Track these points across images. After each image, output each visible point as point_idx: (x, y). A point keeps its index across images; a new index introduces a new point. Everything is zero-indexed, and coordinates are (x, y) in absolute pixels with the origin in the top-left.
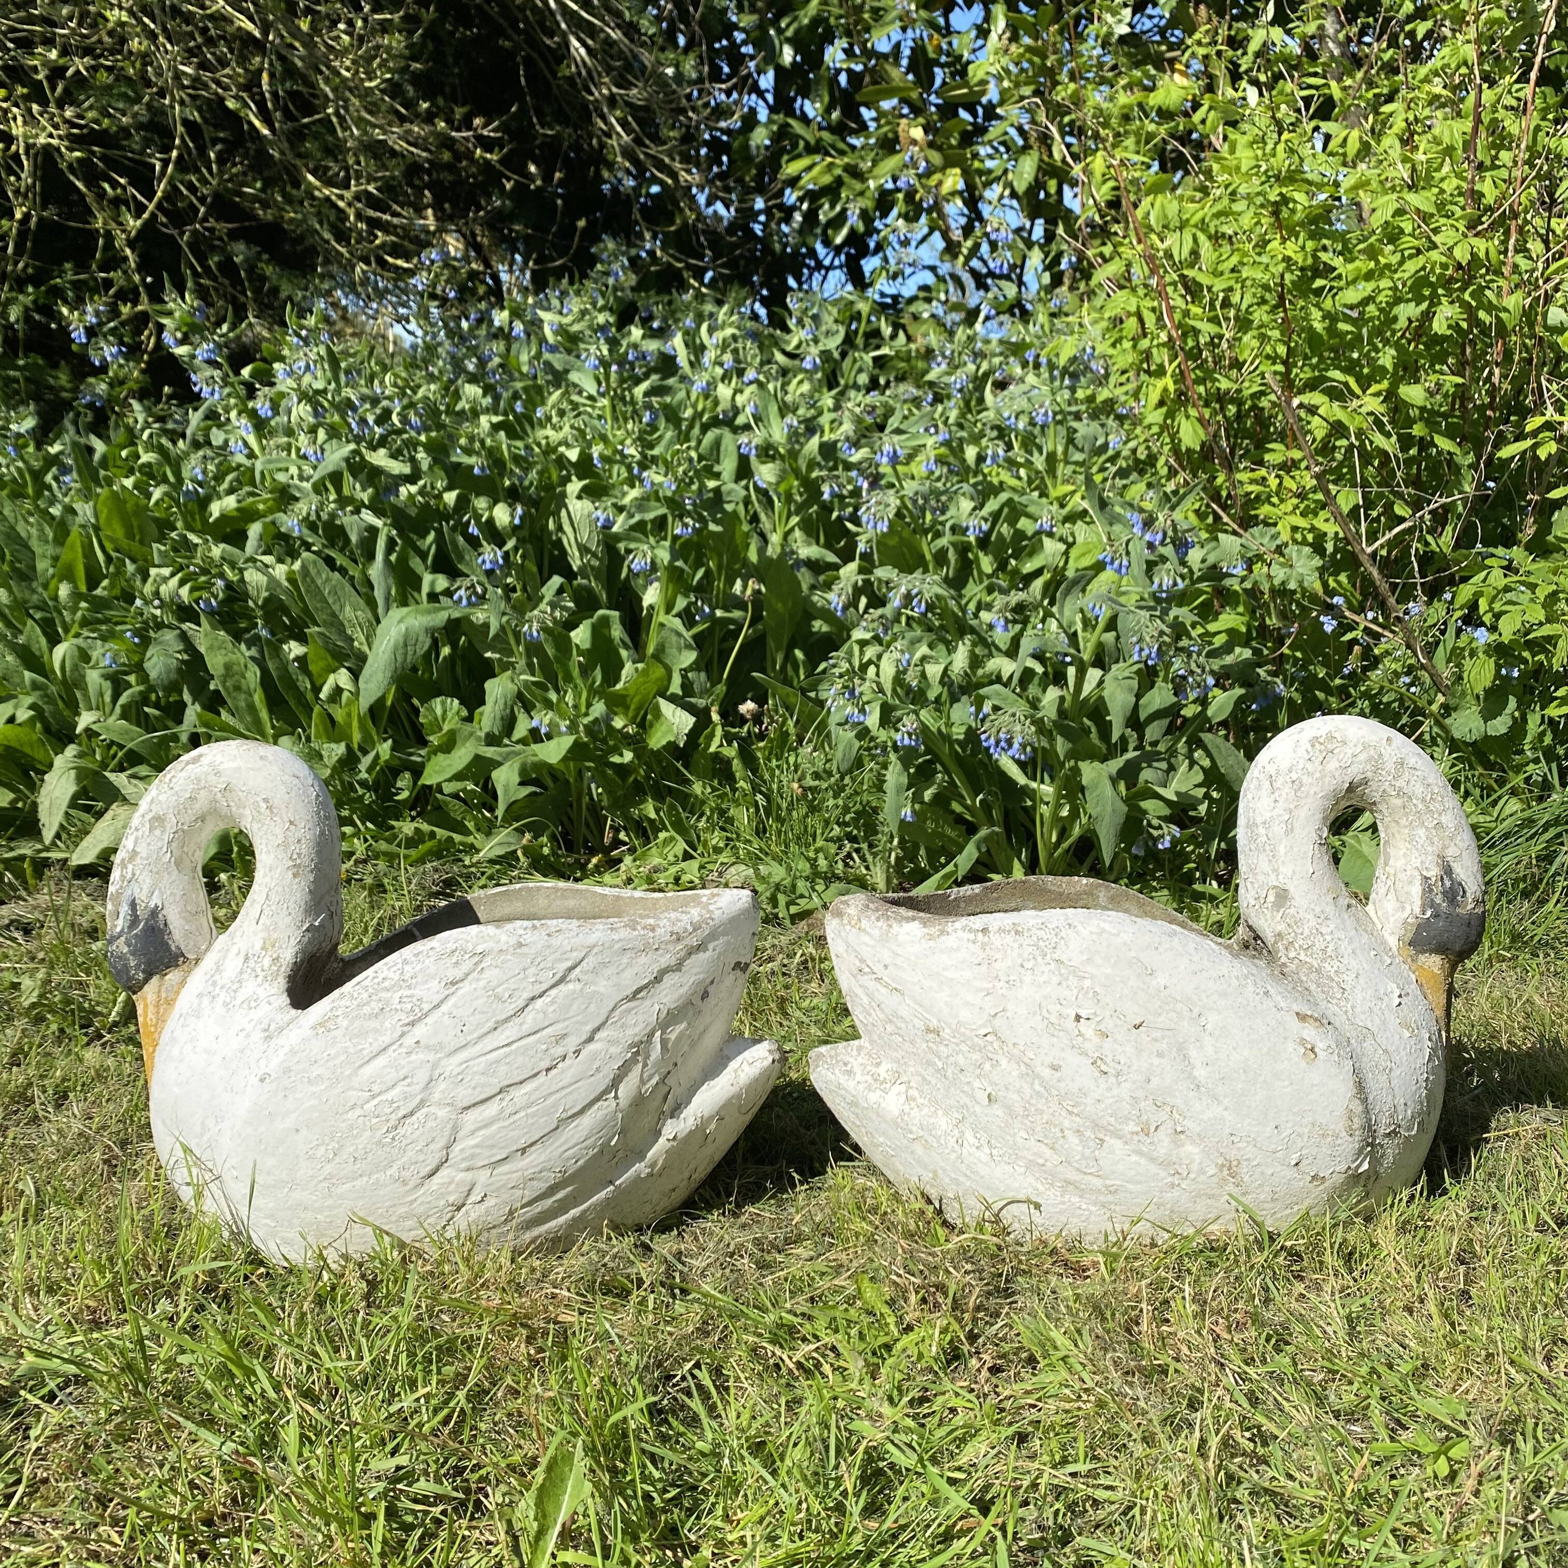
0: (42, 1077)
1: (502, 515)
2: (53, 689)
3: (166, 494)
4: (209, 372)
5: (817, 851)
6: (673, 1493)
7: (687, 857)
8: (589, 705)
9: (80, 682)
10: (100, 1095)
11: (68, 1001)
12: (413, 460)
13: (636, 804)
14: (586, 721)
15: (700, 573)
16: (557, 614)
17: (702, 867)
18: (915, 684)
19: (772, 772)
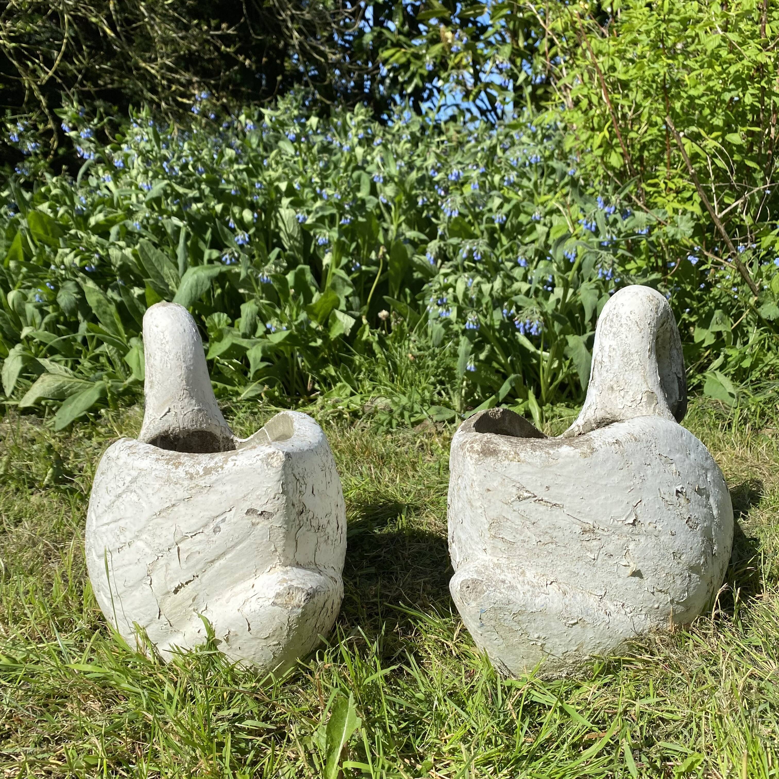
0: (6, 511)
1: (248, 215)
2: (8, 316)
3: (67, 212)
4: (87, 144)
5: (423, 389)
6: (404, 725)
7: (352, 394)
8: (297, 315)
9: (22, 312)
10: (40, 519)
11: (20, 473)
12: (199, 189)
13: (324, 368)
14: (296, 323)
15: (354, 245)
16: (278, 269)
17: (362, 399)
18: (474, 296)
19: (396, 349)
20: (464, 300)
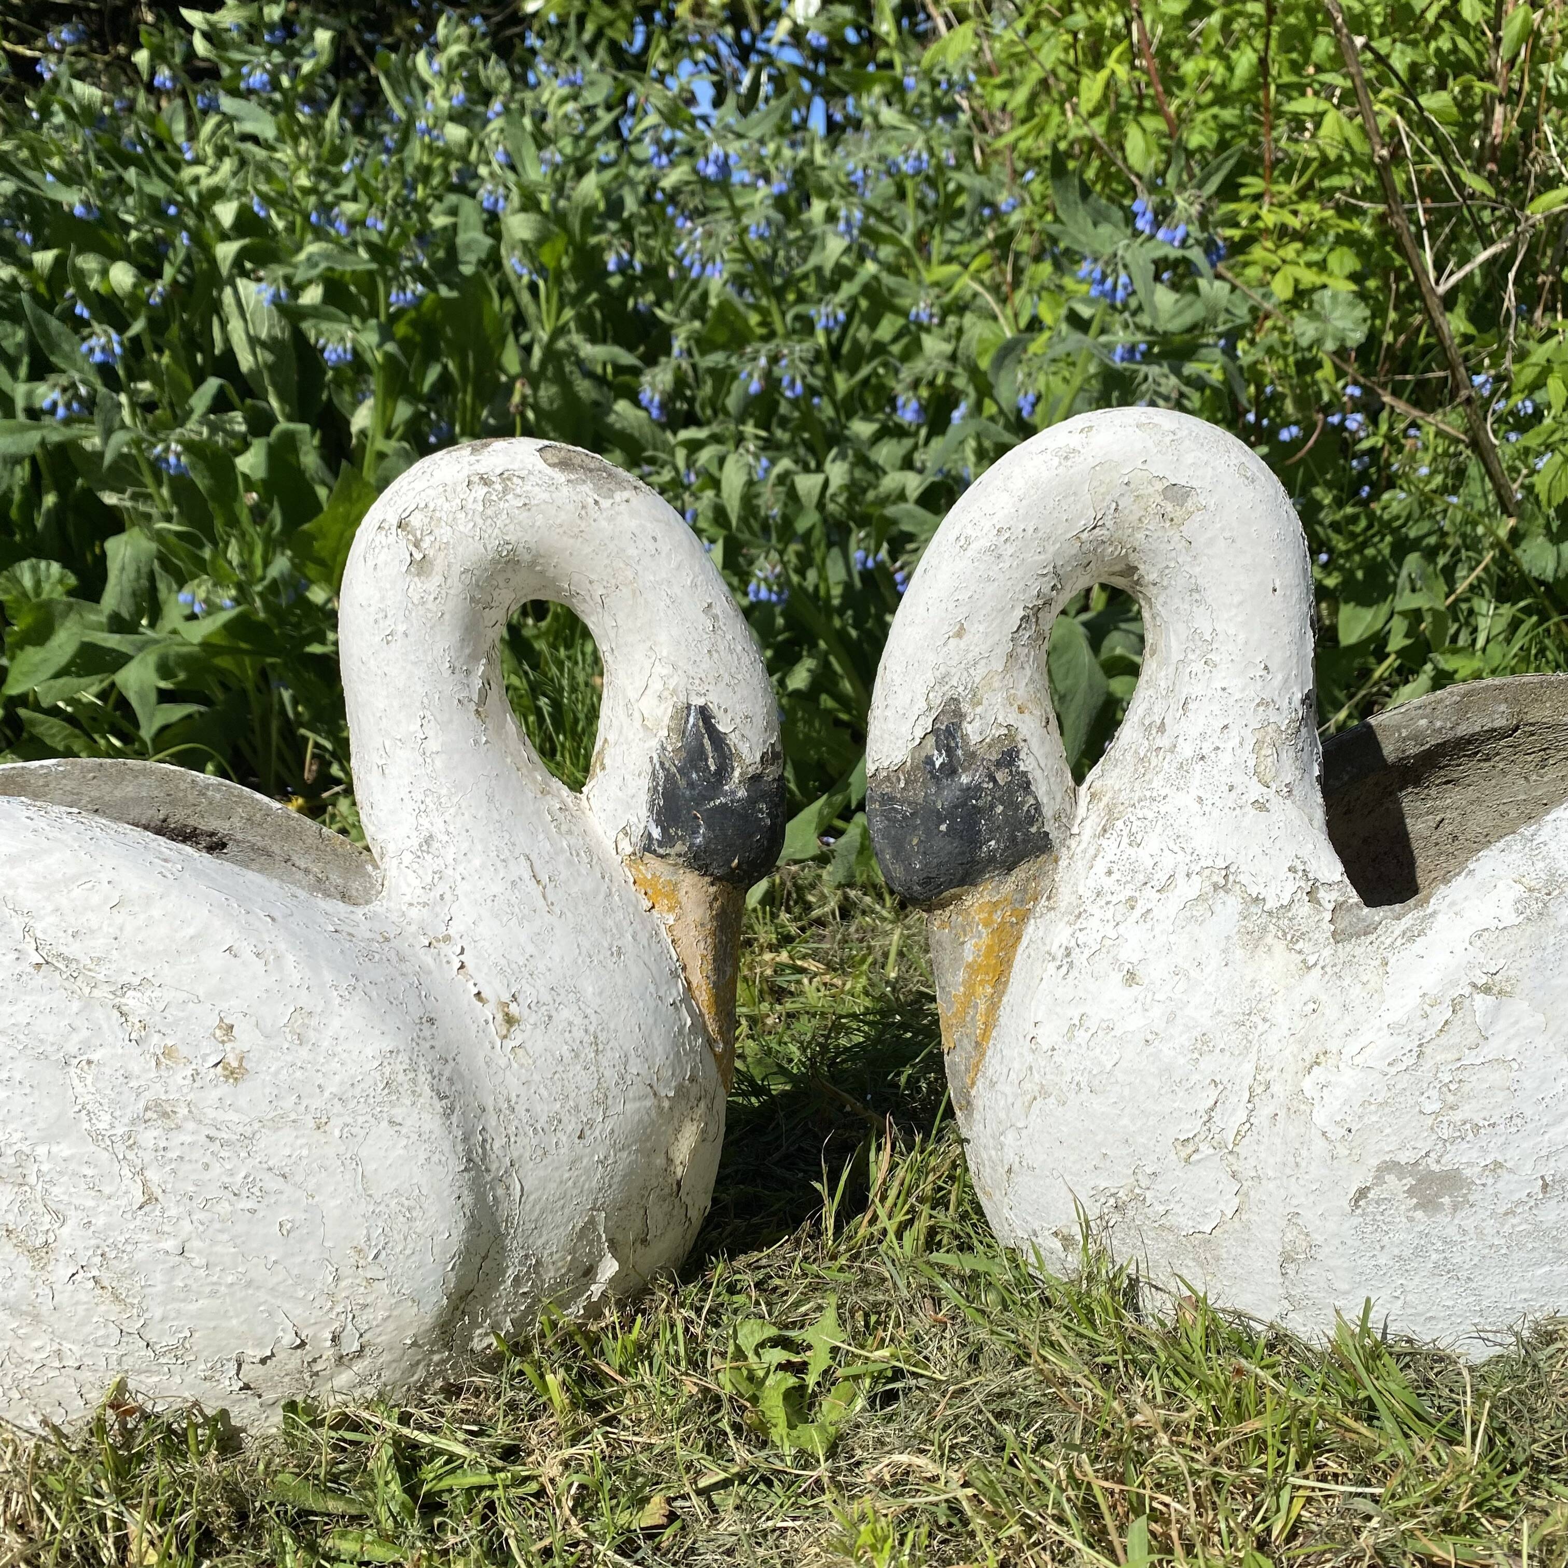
1: (123, 279)
8: (266, 561)
14: (262, 585)
15: (433, 374)
18: (776, 511)
19: (560, 665)
20: (744, 520)
